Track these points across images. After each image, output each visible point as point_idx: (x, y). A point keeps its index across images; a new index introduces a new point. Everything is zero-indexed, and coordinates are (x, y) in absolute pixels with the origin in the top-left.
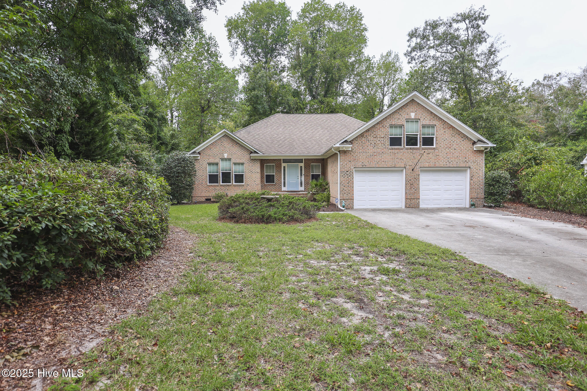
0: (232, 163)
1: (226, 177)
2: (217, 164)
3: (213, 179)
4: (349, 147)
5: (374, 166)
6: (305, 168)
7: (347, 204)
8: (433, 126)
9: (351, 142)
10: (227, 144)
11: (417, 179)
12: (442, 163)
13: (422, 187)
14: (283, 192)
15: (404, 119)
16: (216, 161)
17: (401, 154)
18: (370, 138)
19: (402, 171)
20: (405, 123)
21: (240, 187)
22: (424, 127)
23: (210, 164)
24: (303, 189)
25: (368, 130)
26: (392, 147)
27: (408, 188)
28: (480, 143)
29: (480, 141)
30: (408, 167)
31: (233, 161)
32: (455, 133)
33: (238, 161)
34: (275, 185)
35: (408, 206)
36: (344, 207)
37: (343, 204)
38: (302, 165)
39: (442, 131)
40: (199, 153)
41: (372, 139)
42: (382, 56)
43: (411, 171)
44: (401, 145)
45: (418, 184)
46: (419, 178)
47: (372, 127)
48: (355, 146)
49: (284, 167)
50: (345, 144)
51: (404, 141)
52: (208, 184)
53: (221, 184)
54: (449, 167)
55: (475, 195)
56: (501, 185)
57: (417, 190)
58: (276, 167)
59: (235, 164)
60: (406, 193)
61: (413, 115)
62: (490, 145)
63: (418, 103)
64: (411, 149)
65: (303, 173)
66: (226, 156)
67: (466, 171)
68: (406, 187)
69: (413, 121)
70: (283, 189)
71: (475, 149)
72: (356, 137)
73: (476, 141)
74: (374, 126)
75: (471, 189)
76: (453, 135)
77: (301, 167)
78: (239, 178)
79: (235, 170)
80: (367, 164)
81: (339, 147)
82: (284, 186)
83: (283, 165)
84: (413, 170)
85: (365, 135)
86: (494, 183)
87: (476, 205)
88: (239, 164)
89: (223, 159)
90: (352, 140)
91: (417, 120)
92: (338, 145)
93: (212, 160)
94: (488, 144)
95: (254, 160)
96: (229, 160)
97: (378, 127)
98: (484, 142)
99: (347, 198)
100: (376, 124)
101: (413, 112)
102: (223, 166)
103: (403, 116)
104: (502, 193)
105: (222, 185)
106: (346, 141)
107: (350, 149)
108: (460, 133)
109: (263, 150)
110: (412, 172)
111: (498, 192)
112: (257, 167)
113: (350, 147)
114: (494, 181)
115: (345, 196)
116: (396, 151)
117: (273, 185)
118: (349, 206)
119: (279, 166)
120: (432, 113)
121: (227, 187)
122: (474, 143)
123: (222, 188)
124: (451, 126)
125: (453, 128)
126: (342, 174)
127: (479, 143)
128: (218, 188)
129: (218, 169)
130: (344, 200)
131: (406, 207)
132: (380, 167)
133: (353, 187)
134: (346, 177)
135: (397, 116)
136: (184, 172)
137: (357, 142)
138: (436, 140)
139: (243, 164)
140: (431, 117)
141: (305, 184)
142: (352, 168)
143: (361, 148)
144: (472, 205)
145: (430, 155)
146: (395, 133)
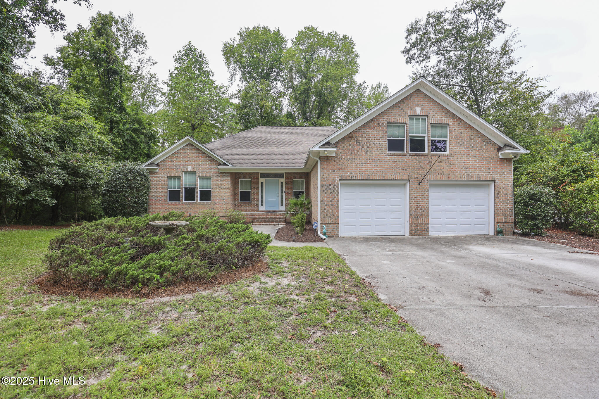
0: (197, 177)
1: (190, 194)
2: (179, 178)
3: (174, 195)
4: (331, 151)
5: (367, 177)
6: (286, 184)
7: (330, 230)
8: (445, 126)
9: (336, 145)
10: (191, 154)
11: (426, 196)
12: (458, 175)
13: (431, 208)
14: (260, 211)
15: (407, 115)
16: (178, 174)
17: (404, 162)
18: (362, 140)
19: (405, 185)
20: (408, 121)
21: (207, 206)
22: (433, 125)
23: (170, 178)
24: (283, 208)
25: (358, 130)
26: (391, 152)
27: (414, 208)
28: (509, 148)
29: (507, 145)
30: (412, 180)
31: (198, 174)
32: (474, 135)
33: (204, 174)
34: (250, 204)
35: (413, 233)
36: (325, 234)
37: (324, 230)
38: (283, 180)
39: (458, 132)
40: (158, 165)
41: (364, 141)
42: (372, 88)
43: (416, 185)
44: (403, 150)
45: (427, 204)
46: (427, 195)
47: (364, 125)
48: (341, 151)
49: (262, 183)
50: (327, 146)
51: (407, 145)
52: (168, 202)
53: (184, 201)
54: (468, 180)
55: (502, 218)
56: (543, 205)
57: (426, 211)
58: (253, 182)
59: (200, 178)
60: (410, 216)
61: (418, 111)
62: (522, 151)
63: (425, 95)
64: (416, 155)
65: (284, 190)
66: (189, 168)
67: (488, 186)
68: (410, 206)
69: (419, 119)
70: (261, 208)
71: (501, 157)
72: (343, 138)
73: (502, 146)
74: (367, 123)
75: (496, 210)
76: (472, 137)
77: (282, 183)
78: (206, 195)
79: (200, 185)
80: (357, 175)
81: (319, 152)
82: (262, 205)
83: (261, 180)
84: (419, 184)
85: (355, 135)
86: (532, 202)
87: (504, 232)
88: (205, 178)
89: (186, 172)
90: (337, 142)
91: (423, 117)
92: (317, 148)
93: (173, 174)
94: (519, 149)
95: (223, 173)
96: (194, 173)
97: (372, 125)
98: (514, 148)
99: (330, 221)
100: (369, 121)
101: (418, 106)
102: (186, 181)
103: (406, 111)
104: (545, 216)
105: (184, 204)
106: (328, 143)
107: (334, 155)
108: (481, 136)
109: (234, 162)
110: (418, 186)
111: (539, 215)
112: (227, 183)
113: (333, 152)
114: (532, 199)
115: (327, 219)
116: (397, 158)
117: (248, 203)
118: (333, 233)
119: (255, 182)
120: (443, 108)
121: (191, 206)
122: (500, 149)
123: (185, 206)
124: (469, 125)
125: (472, 128)
126: (323, 189)
127: (507, 148)
128: (179, 206)
129: (180, 184)
130: (325, 224)
131: (410, 234)
132: (375, 180)
133: (338, 207)
134: (328, 193)
135: (397, 111)
136: (130, 187)
137: (343, 145)
138: (450, 145)
139: (210, 178)
140: (443, 113)
141: (286, 203)
142: (337, 180)
143: (349, 153)
144: (499, 232)
145: (443, 164)
146: (396, 134)
